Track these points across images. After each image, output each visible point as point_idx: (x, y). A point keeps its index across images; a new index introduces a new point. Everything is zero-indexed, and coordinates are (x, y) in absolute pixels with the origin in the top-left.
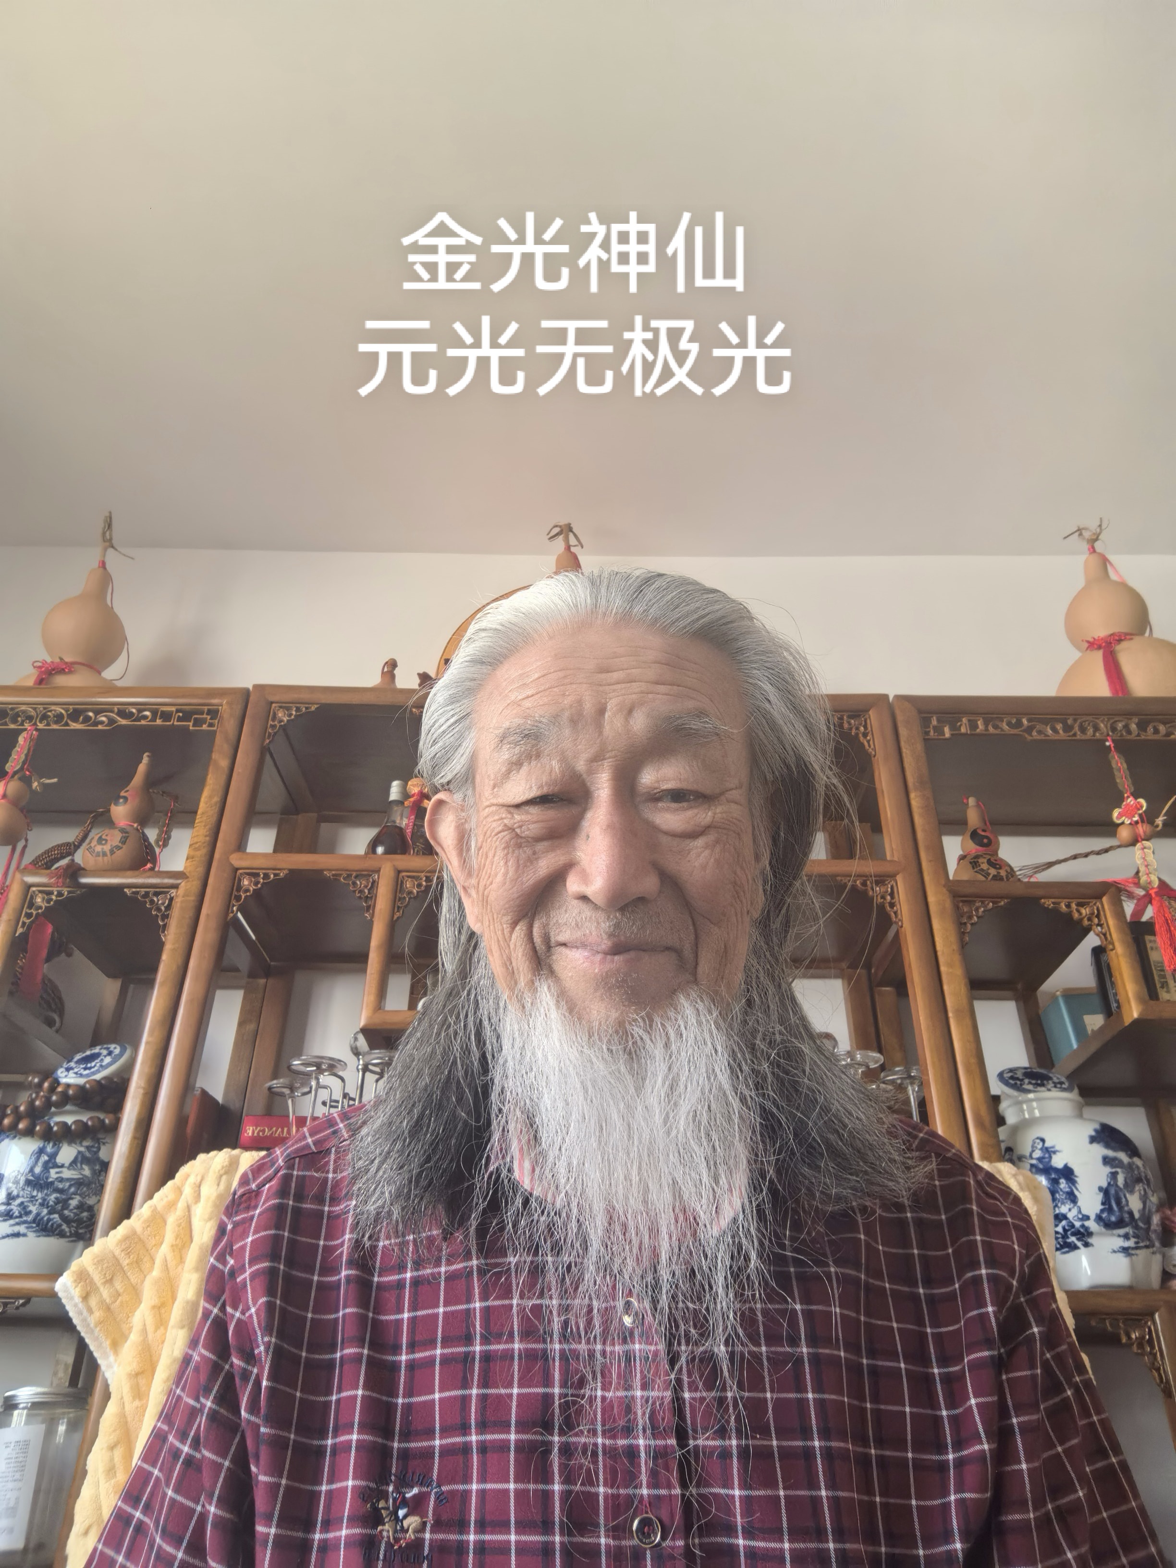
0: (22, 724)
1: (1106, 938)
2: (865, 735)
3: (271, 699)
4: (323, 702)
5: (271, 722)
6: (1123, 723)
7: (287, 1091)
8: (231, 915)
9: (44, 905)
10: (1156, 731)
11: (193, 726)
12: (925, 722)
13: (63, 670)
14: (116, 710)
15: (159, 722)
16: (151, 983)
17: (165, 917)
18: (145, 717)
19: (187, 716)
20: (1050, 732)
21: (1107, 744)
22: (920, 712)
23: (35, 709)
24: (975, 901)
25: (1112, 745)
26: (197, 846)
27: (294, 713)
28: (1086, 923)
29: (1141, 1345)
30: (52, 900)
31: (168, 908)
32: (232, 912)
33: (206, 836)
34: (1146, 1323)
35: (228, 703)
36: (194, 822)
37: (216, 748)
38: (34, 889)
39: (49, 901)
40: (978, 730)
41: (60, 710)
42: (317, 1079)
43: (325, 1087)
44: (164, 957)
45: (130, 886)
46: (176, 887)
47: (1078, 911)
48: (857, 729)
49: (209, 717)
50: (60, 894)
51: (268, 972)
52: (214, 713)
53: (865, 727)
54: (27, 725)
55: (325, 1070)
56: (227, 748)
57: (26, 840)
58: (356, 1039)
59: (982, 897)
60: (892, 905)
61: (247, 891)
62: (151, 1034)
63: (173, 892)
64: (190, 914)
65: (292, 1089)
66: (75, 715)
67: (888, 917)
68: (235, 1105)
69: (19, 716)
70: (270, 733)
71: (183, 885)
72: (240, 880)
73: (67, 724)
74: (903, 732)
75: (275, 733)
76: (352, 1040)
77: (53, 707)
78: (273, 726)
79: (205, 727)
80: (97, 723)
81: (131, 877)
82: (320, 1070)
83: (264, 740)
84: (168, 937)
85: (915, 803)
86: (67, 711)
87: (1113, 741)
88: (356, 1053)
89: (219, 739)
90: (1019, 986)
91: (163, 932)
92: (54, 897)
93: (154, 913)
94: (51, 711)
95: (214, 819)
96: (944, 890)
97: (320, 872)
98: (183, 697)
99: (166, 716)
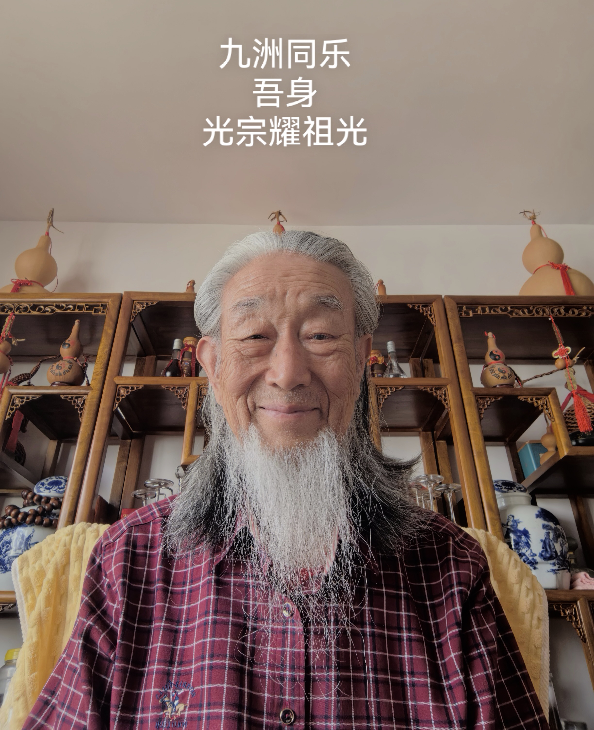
0: (7, 312)
1: (550, 416)
2: (431, 315)
3: (133, 299)
4: (160, 300)
5: (133, 311)
6: (558, 309)
7: (143, 497)
8: (115, 408)
9: (20, 404)
10: (574, 313)
11: (95, 312)
12: (460, 309)
13: (27, 284)
14: (55, 305)
15: (77, 311)
16: (75, 443)
17: (81, 409)
18: (70, 308)
19: (91, 307)
20: (521, 313)
21: (550, 319)
22: (458, 304)
23: (13, 305)
24: (486, 398)
25: (553, 320)
26: (97, 373)
27: (145, 306)
28: (540, 408)
29: (571, 617)
30: (23, 401)
31: (83, 405)
32: (115, 407)
33: (102, 368)
34: (573, 606)
35: (111, 301)
36: (95, 361)
37: (105, 324)
38: (14, 396)
39: (22, 402)
40: (486, 313)
41: (26, 305)
42: (159, 490)
43: (163, 494)
44: (81, 430)
45: (63, 394)
46: (86, 394)
47: (537, 402)
48: (427, 312)
49: (102, 308)
50: (28, 398)
51: (132, 436)
52: (104, 306)
53: (431, 311)
54: (9, 313)
55: (163, 486)
56: (112, 324)
57: (10, 371)
58: (178, 470)
59: (489, 395)
60: (445, 400)
61: (123, 396)
62: (75, 468)
63: (85, 397)
64: (94, 408)
65: (146, 496)
66: (34, 307)
67: (444, 406)
68: (116, 504)
69: (5, 308)
70: (133, 316)
71: (90, 393)
72: (119, 390)
73: (30, 312)
74: (449, 314)
75: (136, 316)
76: (176, 470)
77: (22, 304)
78: (135, 313)
79: (100, 313)
80: (45, 312)
81: (64, 389)
82: (160, 486)
83: (130, 319)
84: (83, 420)
85: (456, 349)
86: (30, 305)
87: (553, 318)
88: (179, 477)
89: (107, 320)
90: (507, 439)
91: (81, 417)
92: (25, 400)
93: (76, 407)
94: (21, 305)
95: (105, 360)
96: (471, 393)
97: (160, 386)
98: (89, 298)
99: (80, 308)
